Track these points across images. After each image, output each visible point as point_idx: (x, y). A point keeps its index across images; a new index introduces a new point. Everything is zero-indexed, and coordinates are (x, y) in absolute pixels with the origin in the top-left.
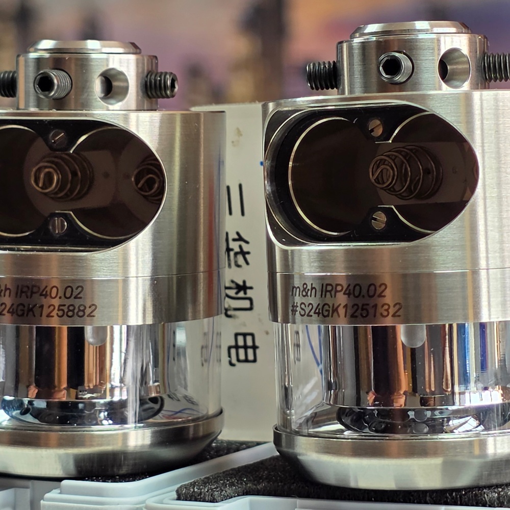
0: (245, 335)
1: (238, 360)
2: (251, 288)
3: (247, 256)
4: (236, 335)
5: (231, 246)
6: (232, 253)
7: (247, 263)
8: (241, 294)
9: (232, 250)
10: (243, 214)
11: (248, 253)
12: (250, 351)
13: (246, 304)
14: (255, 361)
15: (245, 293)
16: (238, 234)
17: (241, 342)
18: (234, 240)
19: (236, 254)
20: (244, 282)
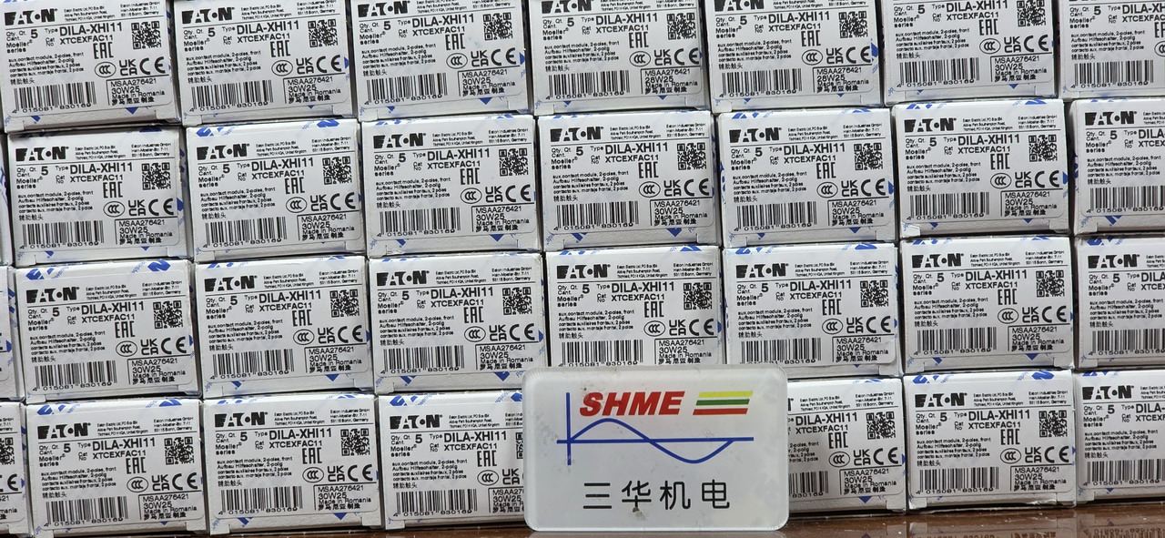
0: (704, 492)
1: (724, 499)
2: (666, 482)
3: (641, 484)
4: (704, 499)
5: (632, 497)
6: (639, 498)
7: (647, 484)
8: (671, 492)
9: (636, 497)
10: (608, 484)
11: (639, 482)
12: (718, 488)
13: (679, 487)
14: (724, 484)
15: (671, 488)
16: (623, 491)
17: (709, 496)
18: (629, 495)
19: (639, 494)
20: (661, 488)
